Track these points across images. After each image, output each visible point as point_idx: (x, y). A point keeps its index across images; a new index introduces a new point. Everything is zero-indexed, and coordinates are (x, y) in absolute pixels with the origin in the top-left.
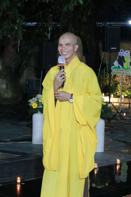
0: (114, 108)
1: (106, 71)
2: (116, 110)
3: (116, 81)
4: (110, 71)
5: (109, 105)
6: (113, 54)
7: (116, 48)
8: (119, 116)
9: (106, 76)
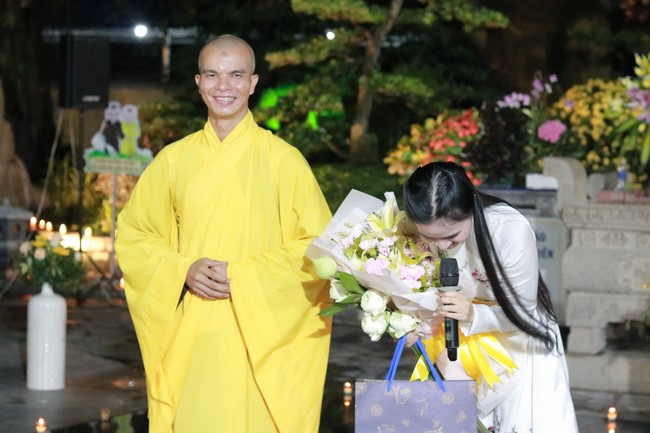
0: (92, 267)
1: (70, 165)
2: (99, 270)
3: (98, 192)
4: (81, 164)
5: (78, 256)
6: (90, 114)
7: (96, 99)
8: (107, 289)
9: (70, 179)
